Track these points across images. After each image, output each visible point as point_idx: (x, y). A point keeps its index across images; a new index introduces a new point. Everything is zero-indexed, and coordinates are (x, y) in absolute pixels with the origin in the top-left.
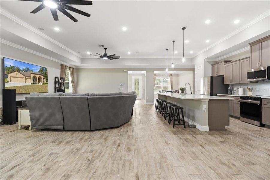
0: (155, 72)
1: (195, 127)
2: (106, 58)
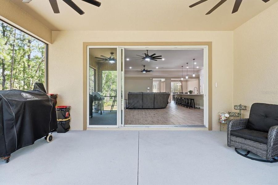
0: (172, 79)
1: (199, 108)
2: (144, 72)
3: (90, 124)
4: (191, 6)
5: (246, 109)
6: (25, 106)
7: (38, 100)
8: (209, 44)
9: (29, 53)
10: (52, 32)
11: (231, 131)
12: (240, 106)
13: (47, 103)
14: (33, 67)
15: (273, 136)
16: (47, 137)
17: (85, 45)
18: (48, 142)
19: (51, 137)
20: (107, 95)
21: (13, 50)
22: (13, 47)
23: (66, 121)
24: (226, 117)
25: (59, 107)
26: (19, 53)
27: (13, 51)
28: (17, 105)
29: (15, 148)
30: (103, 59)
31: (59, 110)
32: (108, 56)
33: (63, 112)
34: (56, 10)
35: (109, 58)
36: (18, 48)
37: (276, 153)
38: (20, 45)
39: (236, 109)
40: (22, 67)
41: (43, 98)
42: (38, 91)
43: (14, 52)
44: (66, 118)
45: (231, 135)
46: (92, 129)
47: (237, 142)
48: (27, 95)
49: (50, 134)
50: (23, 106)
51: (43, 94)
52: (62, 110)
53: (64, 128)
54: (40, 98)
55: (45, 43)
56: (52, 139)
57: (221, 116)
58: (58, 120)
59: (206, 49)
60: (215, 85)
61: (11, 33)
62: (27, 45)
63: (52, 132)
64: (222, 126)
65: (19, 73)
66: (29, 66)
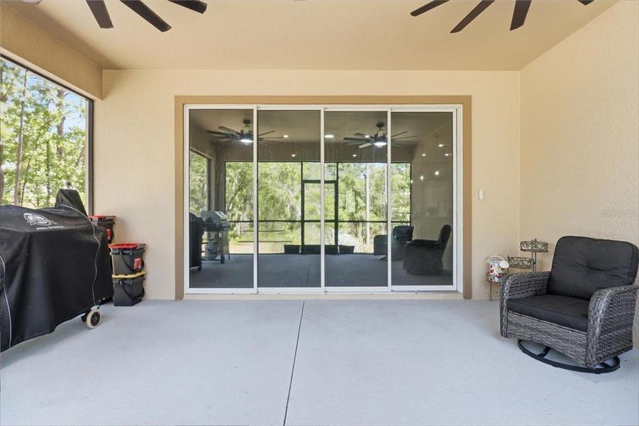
3: (191, 286)
4: (415, 13)
5: (547, 251)
6: (30, 245)
7: (64, 230)
8: (466, 101)
9: (58, 120)
10: (104, 71)
11: (509, 300)
12: (534, 242)
13: (86, 237)
14: (70, 154)
15: (601, 312)
16: (86, 316)
17: (180, 101)
18: (90, 329)
19: (96, 315)
20: (241, 217)
21: (21, 115)
22: (20, 106)
23: (133, 278)
24: (502, 269)
25: (117, 247)
26: (35, 119)
27: (22, 118)
28: (10, 242)
29: (6, 341)
30: (227, 136)
31: (119, 254)
32: (237, 127)
33: (127, 258)
34: (104, 20)
35: (239, 132)
36: (33, 110)
37: (609, 351)
38: (39, 102)
39: (525, 250)
40: (42, 154)
41: (77, 225)
42: (65, 208)
43: (25, 118)
44: (134, 272)
45: (509, 309)
46: (195, 298)
47: (521, 326)
48: (39, 217)
49: (94, 309)
50: (26, 245)
51: (76, 215)
52: (124, 254)
53: (129, 295)
54: (70, 225)
55: (87, 98)
56: (98, 321)
57: (491, 267)
58: (114, 276)
59: (457, 111)
60: (478, 194)
61: (16, 76)
62: (54, 102)
63: (101, 304)
64: (493, 288)
65: (37, 167)
66: (60, 151)
